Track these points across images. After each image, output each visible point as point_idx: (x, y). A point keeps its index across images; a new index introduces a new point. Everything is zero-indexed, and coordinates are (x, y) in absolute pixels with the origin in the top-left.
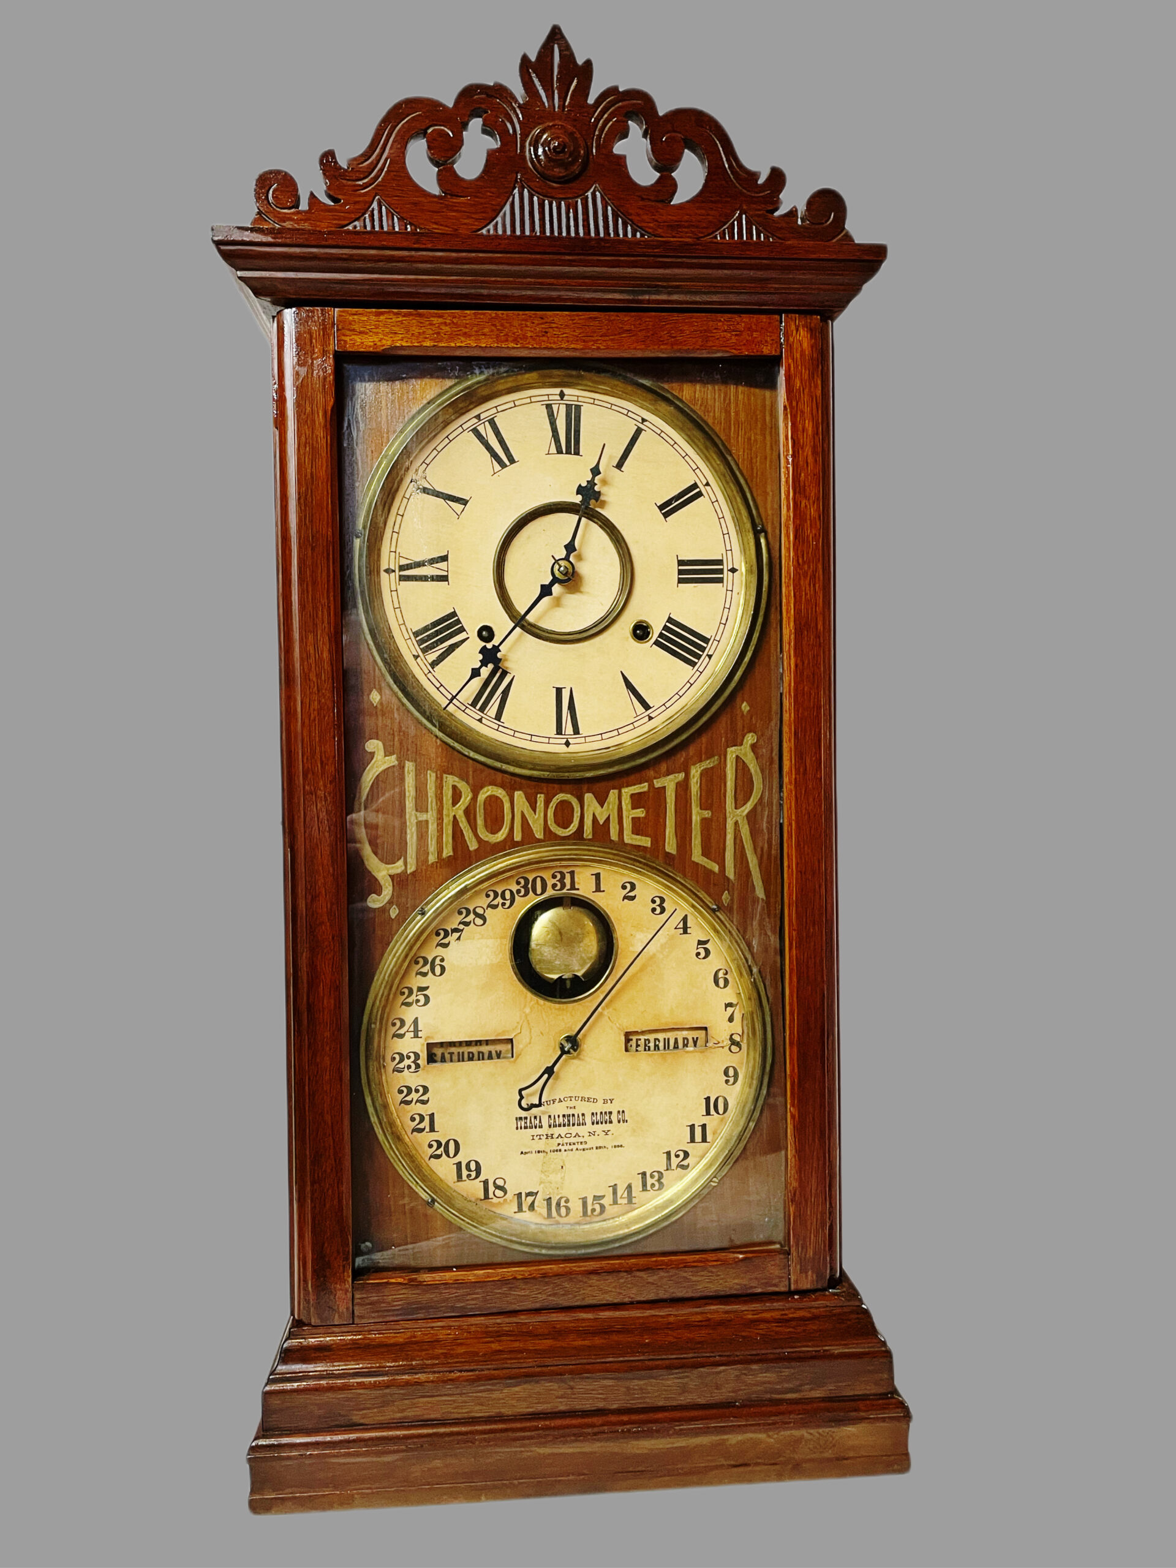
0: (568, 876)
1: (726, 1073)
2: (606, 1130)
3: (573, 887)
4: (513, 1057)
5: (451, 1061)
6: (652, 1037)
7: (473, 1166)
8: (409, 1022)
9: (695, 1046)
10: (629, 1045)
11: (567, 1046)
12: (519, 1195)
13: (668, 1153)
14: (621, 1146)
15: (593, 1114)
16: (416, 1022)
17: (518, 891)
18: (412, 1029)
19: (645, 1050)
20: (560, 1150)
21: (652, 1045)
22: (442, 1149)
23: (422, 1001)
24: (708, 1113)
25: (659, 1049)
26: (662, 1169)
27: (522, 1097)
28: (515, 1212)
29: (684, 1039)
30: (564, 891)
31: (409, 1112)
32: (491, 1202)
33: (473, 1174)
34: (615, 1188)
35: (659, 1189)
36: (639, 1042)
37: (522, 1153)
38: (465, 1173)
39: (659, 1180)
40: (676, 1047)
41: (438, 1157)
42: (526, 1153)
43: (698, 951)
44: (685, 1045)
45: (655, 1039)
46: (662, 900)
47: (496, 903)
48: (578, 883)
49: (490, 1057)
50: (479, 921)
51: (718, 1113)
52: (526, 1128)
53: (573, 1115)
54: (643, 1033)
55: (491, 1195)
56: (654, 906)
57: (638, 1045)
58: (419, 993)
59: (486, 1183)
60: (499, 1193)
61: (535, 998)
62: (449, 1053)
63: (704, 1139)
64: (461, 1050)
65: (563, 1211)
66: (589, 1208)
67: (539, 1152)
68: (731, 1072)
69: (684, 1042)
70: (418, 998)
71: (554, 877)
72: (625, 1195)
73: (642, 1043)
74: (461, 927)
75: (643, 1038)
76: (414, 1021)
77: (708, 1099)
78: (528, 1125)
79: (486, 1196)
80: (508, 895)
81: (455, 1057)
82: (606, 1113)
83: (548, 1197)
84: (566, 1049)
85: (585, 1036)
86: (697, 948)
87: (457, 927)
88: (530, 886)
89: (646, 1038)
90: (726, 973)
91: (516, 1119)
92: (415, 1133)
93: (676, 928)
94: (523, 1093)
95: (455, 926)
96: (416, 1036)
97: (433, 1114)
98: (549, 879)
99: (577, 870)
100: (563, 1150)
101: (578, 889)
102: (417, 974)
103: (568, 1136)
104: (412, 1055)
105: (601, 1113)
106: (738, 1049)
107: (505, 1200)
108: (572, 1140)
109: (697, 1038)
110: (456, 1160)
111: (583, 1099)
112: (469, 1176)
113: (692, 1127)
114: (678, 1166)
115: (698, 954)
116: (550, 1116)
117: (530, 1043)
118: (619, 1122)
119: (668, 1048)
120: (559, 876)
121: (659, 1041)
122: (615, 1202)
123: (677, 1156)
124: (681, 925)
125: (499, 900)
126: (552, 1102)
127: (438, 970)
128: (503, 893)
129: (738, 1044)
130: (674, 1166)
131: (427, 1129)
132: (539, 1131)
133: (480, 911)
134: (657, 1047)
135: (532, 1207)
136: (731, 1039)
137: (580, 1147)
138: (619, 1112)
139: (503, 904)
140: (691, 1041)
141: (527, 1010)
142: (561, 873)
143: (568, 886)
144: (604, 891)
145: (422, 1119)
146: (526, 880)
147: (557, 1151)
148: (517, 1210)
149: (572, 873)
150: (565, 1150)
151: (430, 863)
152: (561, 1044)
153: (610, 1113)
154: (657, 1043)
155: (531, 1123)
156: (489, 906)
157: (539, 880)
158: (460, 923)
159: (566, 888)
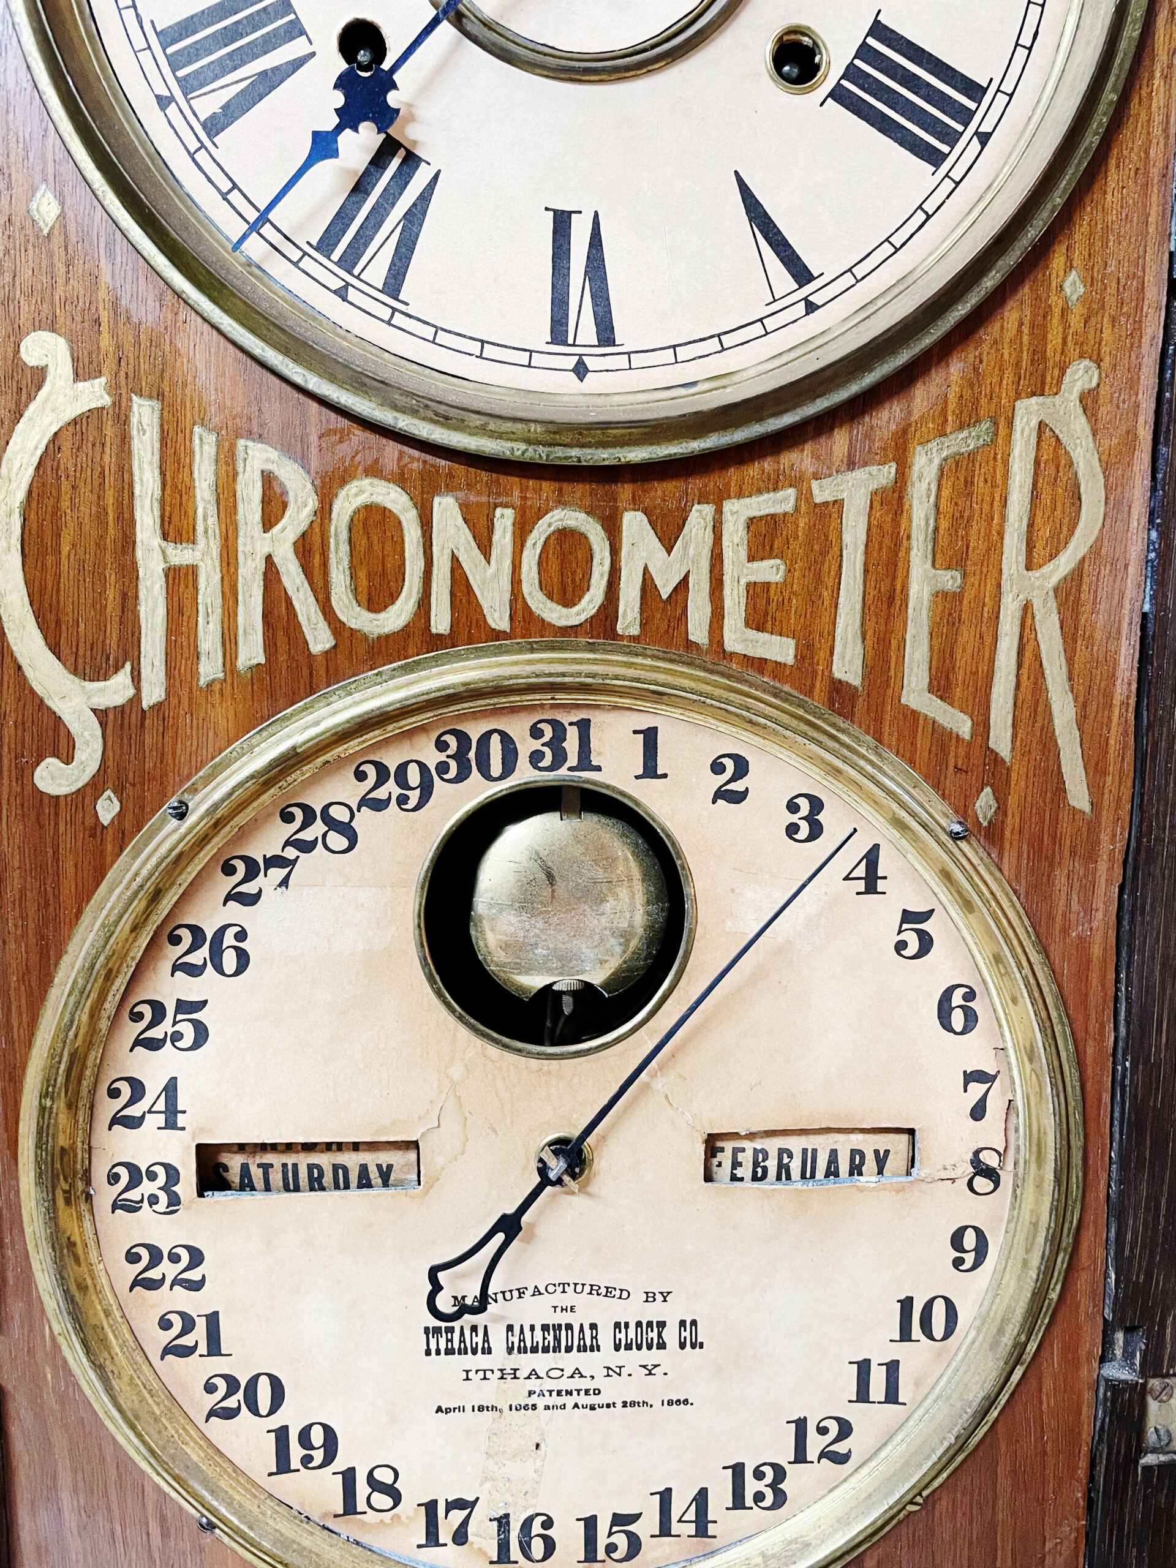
0: (572, 734)
1: (957, 1240)
2: (650, 1363)
3: (585, 762)
4: (419, 1184)
5: (268, 1188)
6: (772, 1145)
7: (317, 1436)
8: (154, 1087)
9: (880, 1172)
10: (715, 1161)
11: (557, 1166)
12: (431, 1508)
13: (801, 1425)
14: (686, 1402)
15: (617, 1325)
16: (171, 1088)
17: (442, 768)
18: (161, 1105)
19: (755, 1178)
20: (534, 1407)
21: (772, 1164)
22: (240, 1395)
23: (188, 1040)
24: (905, 1335)
25: (788, 1178)
26: (784, 1455)
27: (437, 1287)
28: (419, 1546)
29: (853, 1152)
30: (563, 772)
31: (154, 1306)
32: (364, 1523)
33: (318, 1456)
34: (666, 1496)
35: (774, 1507)
36: (740, 1157)
37: (439, 1409)
38: (296, 1452)
39: (773, 1486)
40: (832, 1171)
41: (230, 1414)
42: (448, 1411)
43: (902, 937)
44: (856, 1169)
45: (781, 1151)
46: (817, 805)
47: (385, 797)
48: (600, 754)
49: (365, 1183)
50: (337, 841)
51: (931, 1338)
52: (449, 1352)
53: (569, 1327)
54: (751, 1136)
55: (361, 1505)
56: (794, 818)
57: (736, 1164)
58: (179, 1017)
59: (349, 1476)
60: (382, 1500)
61: (478, 1042)
62: (259, 1166)
63: (892, 1396)
64: (290, 1159)
65: (538, 1547)
66: (602, 1542)
67: (481, 1408)
68: (970, 1240)
69: (852, 1160)
70: (177, 1028)
71: (536, 733)
72: (691, 1515)
73: (746, 1158)
74: (291, 853)
75: (749, 1145)
76: (165, 1089)
77: (906, 1304)
78: (456, 1346)
79: (350, 1507)
80: (414, 776)
81: (276, 1177)
82: (650, 1324)
83: (501, 1513)
84: (552, 1175)
85: (603, 1138)
86: (900, 932)
87: (280, 853)
88: (472, 755)
89: (759, 1148)
90: (970, 995)
91: (427, 1330)
92: (170, 1358)
93: (847, 878)
94: (441, 1276)
95: (274, 850)
96: (171, 1124)
97: (216, 1314)
98: (524, 739)
99: (597, 719)
100: (541, 1404)
101: (598, 769)
102: (175, 968)
103: (552, 1374)
104: (160, 1171)
105: (639, 1324)
106: (992, 1186)
107: (398, 1516)
108: (565, 1384)
109: (887, 1152)
110: (276, 1421)
111: (594, 1290)
112: (306, 1460)
113: (864, 1368)
114: (823, 1455)
115: (901, 946)
116: (510, 1328)
117: (463, 1153)
118: (682, 1346)
119: (813, 1176)
120: (548, 732)
121: (791, 1156)
122: (665, 1530)
123: (822, 1431)
124: (861, 871)
125: (391, 787)
126: (516, 1294)
127: (230, 961)
128: (402, 769)
129: (990, 1174)
130: (812, 1453)
131: (203, 1348)
132: (481, 1361)
133: (339, 814)
134: (783, 1172)
135: (460, 1537)
136: (976, 1161)
137: (583, 1400)
138: (682, 1323)
139: (402, 800)
140: (870, 1157)
141: (457, 1072)
142: (556, 725)
143: (573, 760)
144: (665, 776)
145: (188, 1325)
146: (463, 738)
147: (526, 1407)
148: (424, 1542)
149: (584, 726)
150: (547, 1408)
151: (202, 682)
152: (541, 1160)
153: (662, 1325)
154: (786, 1160)
155: (462, 1340)
156: (364, 802)
157: (495, 739)
158: (287, 843)
159: (568, 764)
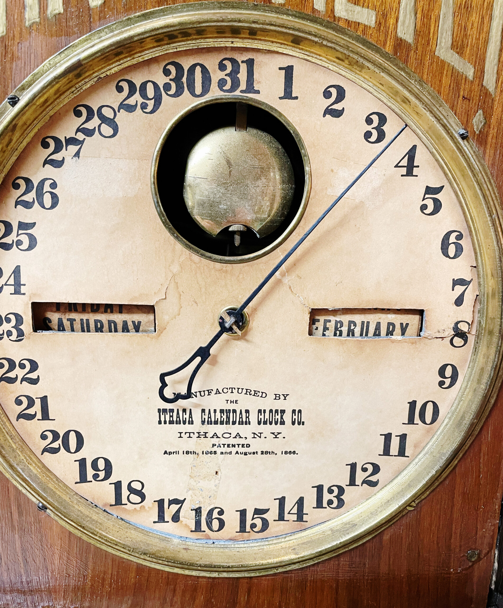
0: (243, 68)
1: (442, 372)
2: (276, 432)
3: (250, 88)
4: (155, 331)
5: (73, 330)
6: (345, 319)
7: (101, 464)
8: (7, 272)
9: (403, 334)
10: (314, 327)
11: (229, 321)
12: (161, 503)
13: (353, 466)
14: (294, 452)
15: (260, 411)
16: (17, 271)
17: (167, 87)
18: (12, 281)
19: (335, 335)
20: (215, 453)
21: (345, 329)
22: (60, 441)
23: (26, 244)
24: (411, 421)
25: (353, 335)
26: (344, 481)
27: (164, 385)
28: (155, 522)
29: (389, 324)
30: (237, 93)
31: (12, 392)
32: (125, 510)
33: (102, 475)
34: (282, 501)
35: (338, 507)
36: (328, 325)
37: (166, 453)
38: (90, 472)
39: (338, 497)
40: (377, 333)
41: (55, 451)
42: (170, 453)
43: (425, 202)
44: (390, 333)
45: (350, 322)
46: (383, 119)
47: (133, 103)
48: (259, 82)
49: (125, 329)
50: (107, 130)
51: (424, 422)
52: (171, 422)
53: (234, 411)
54: (335, 312)
55: (124, 500)
56: (369, 128)
57: (326, 329)
58: (20, 232)
59: (118, 485)
60: (135, 498)
61: (187, 252)
62: (68, 320)
63: (402, 453)
64: (85, 317)
65: (216, 524)
66: (249, 522)
67: (187, 453)
68: (449, 372)
69: (388, 328)
70: (19, 238)
71: (222, 67)
72: (295, 510)
73: (331, 326)
74: (80, 136)
75: (333, 319)
76: (14, 272)
77: (413, 404)
78: (175, 419)
79: (118, 501)
80: (150, 91)
81: (77, 326)
82: (277, 411)
83: (197, 506)
84: (227, 325)
85: (255, 310)
86: (424, 199)
87: (73, 136)
88: (184, 79)
89: (338, 320)
90: (460, 237)
91: (159, 410)
92: (21, 420)
93: (396, 166)
94: (167, 379)
95: (71, 134)
96: (17, 292)
97: (46, 397)
98: (215, 71)
99: (259, 59)
100: (219, 452)
101: (258, 92)
102: (17, 203)
103: (225, 435)
104: (12, 317)
105: (271, 411)
106: (463, 342)
107: (143, 507)
108: (232, 441)
109: (407, 324)
110: (79, 455)
111: (248, 392)
112: (96, 476)
113: (388, 437)
114: (365, 482)
115: (424, 207)
116: (203, 411)
117: (179, 315)
118: (293, 423)
119: (367, 335)
120: (229, 68)
121: (355, 325)
122: (281, 518)
123: (364, 470)
124: (405, 162)
125: (137, 98)
126: (207, 393)
127: (47, 200)
128: (144, 86)
129: (462, 335)
130: (359, 481)
131: (39, 416)
132: (188, 428)
133: (107, 113)
134: (351, 333)
135: (176, 518)
136: (456, 328)
137: (241, 450)
138: (294, 411)
139: (144, 106)
140: (398, 327)
141: (175, 268)
142: (233, 61)
143: (243, 86)
144: (296, 98)
145: (31, 403)
146: (179, 68)
147: (211, 453)
148: (157, 520)
149: (250, 63)
150: (222, 453)
151: (27, 24)
152: (221, 318)
153: (283, 412)
154: (352, 327)
155: (178, 416)
156: (122, 106)
157: (198, 70)
158: (78, 130)
159: (240, 88)
